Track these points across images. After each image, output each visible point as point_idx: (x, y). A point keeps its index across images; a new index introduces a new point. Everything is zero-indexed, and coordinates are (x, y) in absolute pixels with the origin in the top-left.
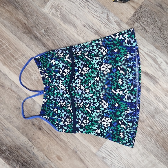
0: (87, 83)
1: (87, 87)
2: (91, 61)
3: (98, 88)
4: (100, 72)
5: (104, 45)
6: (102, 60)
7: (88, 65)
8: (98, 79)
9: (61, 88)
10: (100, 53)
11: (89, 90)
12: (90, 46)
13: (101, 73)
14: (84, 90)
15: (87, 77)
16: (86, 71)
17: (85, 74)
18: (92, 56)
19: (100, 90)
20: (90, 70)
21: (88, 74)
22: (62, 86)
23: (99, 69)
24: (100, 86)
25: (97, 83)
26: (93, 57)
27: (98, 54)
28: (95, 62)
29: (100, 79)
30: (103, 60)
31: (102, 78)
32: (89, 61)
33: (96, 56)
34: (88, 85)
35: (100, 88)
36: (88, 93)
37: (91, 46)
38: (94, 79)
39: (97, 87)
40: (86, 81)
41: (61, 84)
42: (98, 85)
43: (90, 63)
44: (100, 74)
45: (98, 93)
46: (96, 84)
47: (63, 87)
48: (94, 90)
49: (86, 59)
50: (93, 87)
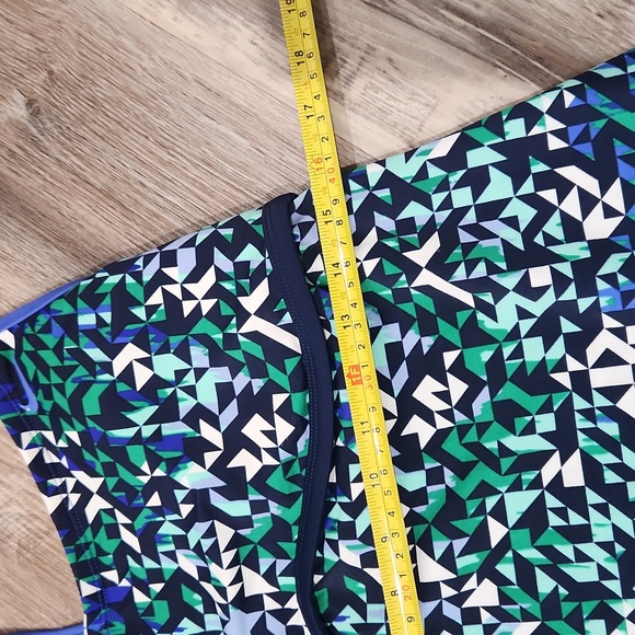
0: (468, 525)
1: (473, 560)
2: (480, 316)
3: (582, 557)
4: (579, 403)
5: (586, 149)
6: (586, 288)
7: (456, 353)
8: (573, 475)
9: (232, 592)
10: (553, 227)
11: (500, 580)
12: (455, 178)
13: (588, 414)
14: (447, 591)
15: (462, 470)
16: (447, 414)
17: (441, 435)
18: (480, 270)
19: (604, 573)
20: (484, 396)
21: (472, 436)
22: (238, 578)
23: (563, 378)
24: (603, 533)
25: (562, 513)
26: (499, 271)
27: (539, 240)
28: (523, 314)
29: (592, 469)
30: (601, 285)
31: (606, 458)
32: (462, 317)
33: (519, 259)
34: (479, 540)
35: (600, 556)
36: (486, 617)
37: (461, 173)
38: (528, 476)
39: (567, 550)
40: (454, 504)
41: (227, 557)
42: (583, 534)
43: (474, 336)
44: (581, 423)
45: (588, 607)
46: (554, 520)
47: (255, 584)
48: (545, 584)
49: (428, 304)
50: (531, 554)
